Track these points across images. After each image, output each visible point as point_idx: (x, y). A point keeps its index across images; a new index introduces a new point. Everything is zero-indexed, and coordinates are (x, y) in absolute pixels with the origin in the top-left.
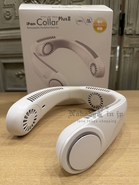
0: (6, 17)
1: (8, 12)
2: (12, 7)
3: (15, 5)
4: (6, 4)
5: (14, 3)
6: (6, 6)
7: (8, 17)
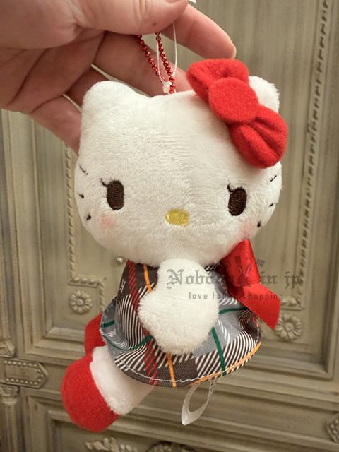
0: (75, 308)
1: (81, 298)
2: (96, 288)
3: (102, 286)
4: (76, 279)
5: (100, 280)
6: (79, 283)
7: (80, 310)
